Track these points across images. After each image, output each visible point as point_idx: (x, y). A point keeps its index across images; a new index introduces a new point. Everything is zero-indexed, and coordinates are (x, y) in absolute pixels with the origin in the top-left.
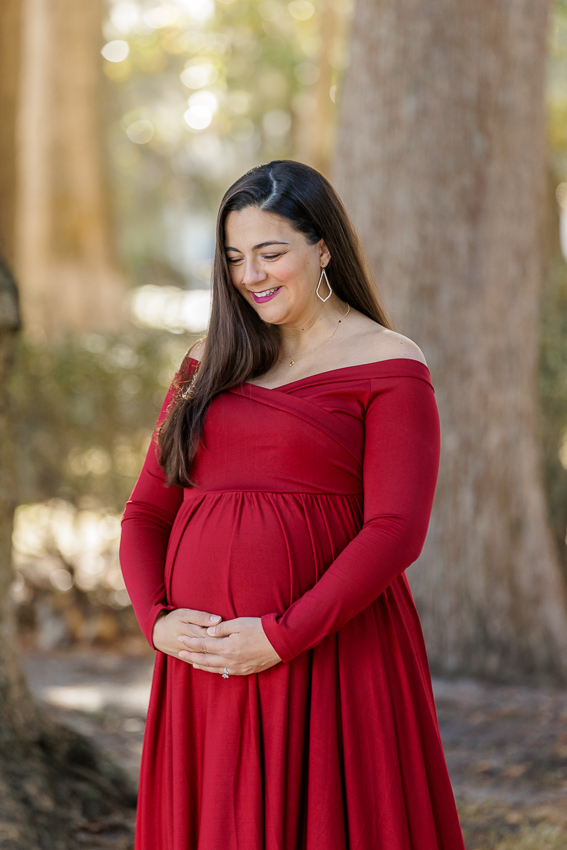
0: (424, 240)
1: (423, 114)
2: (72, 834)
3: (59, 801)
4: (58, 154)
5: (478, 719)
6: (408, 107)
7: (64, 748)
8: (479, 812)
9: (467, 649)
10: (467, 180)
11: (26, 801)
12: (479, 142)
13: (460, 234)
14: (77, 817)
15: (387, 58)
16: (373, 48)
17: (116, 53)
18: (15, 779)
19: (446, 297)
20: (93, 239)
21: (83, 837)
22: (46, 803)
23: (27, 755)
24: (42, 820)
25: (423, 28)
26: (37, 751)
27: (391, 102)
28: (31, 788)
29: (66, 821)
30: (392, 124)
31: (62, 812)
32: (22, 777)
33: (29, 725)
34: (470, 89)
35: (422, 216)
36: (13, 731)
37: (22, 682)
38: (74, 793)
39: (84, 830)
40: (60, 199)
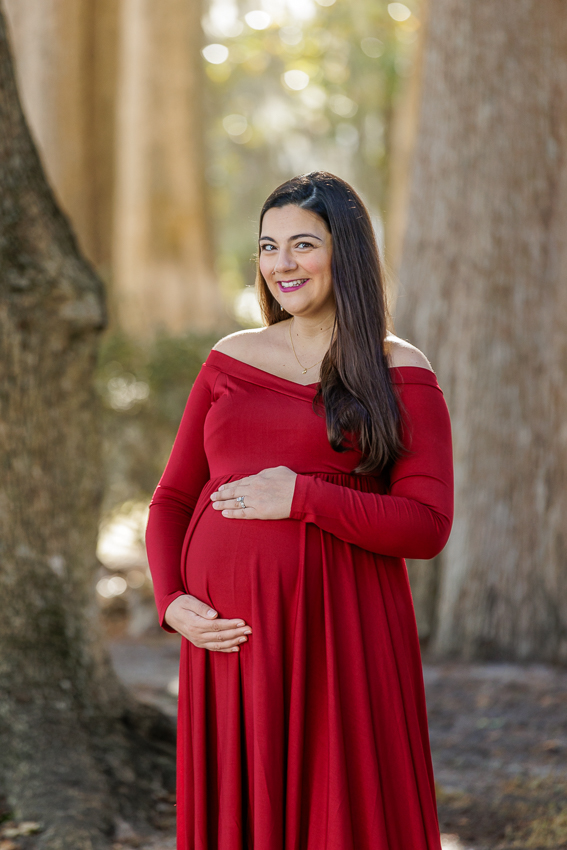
0: (498, 241)
1: (497, 120)
2: (153, 804)
3: (140, 774)
4: (157, 155)
5: (547, 702)
6: (484, 113)
7: (147, 724)
8: (540, 787)
9: (540, 636)
10: (541, 184)
11: (109, 772)
12: (552, 148)
13: (533, 237)
14: (157, 788)
15: (462, 67)
16: (449, 57)
17: (216, 56)
18: (99, 752)
19: (519, 297)
20: (192, 239)
21: (163, 807)
22: (128, 775)
23: (110, 730)
24: (123, 790)
25: (498, 37)
26: (119, 726)
27: (467, 110)
28: (114, 760)
29: (147, 792)
30: (469, 130)
31: (144, 784)
32: (105, 750)
33: (113, 703)
34: (543, 97)
35: (497, 219)
36: (97, 707)
37: (107, 661)
38: (155, 767)
39: (164, 800)
40: (159, 200)
